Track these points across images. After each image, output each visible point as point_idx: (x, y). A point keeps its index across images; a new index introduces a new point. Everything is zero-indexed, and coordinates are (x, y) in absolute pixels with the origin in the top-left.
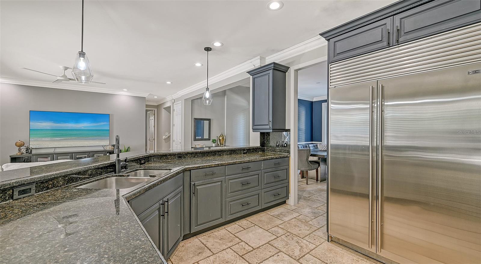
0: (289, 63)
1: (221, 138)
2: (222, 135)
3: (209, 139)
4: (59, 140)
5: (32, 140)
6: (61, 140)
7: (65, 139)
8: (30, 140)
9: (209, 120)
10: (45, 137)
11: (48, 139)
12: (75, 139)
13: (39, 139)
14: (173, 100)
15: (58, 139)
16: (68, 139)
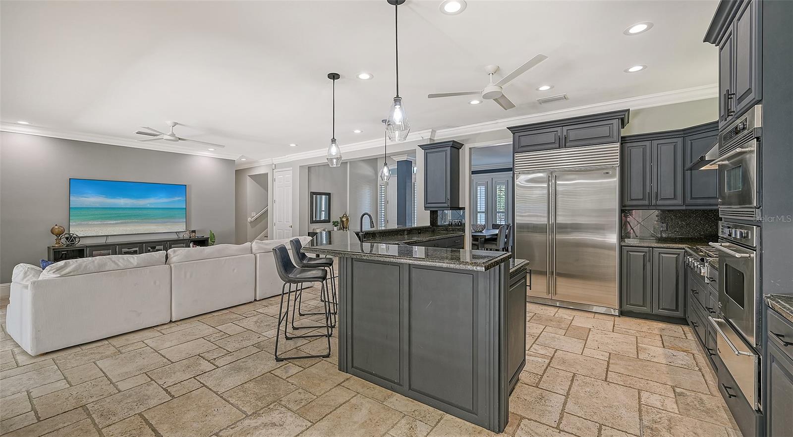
0: (463, 140)
1: (344, 219)
2: (345, 216)
3: (329, 221)
4: (113, 224)
5: (74, 224)
6: (116, 224)
7: (122, 223)
8: (71, 224)
9: (329, 195)
10: (93, 220)
11: (97, 223)
12: (137, 222)
13: (83, 223)
14: (274, 166)
15: (112, 222)
16: (128, 223)
